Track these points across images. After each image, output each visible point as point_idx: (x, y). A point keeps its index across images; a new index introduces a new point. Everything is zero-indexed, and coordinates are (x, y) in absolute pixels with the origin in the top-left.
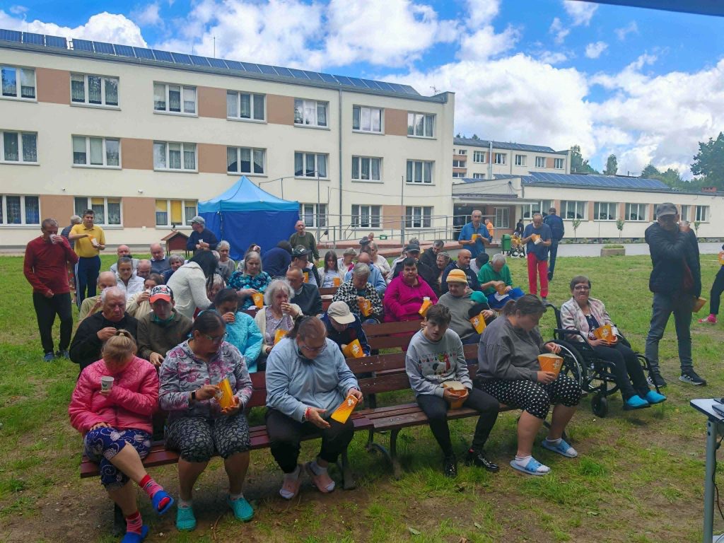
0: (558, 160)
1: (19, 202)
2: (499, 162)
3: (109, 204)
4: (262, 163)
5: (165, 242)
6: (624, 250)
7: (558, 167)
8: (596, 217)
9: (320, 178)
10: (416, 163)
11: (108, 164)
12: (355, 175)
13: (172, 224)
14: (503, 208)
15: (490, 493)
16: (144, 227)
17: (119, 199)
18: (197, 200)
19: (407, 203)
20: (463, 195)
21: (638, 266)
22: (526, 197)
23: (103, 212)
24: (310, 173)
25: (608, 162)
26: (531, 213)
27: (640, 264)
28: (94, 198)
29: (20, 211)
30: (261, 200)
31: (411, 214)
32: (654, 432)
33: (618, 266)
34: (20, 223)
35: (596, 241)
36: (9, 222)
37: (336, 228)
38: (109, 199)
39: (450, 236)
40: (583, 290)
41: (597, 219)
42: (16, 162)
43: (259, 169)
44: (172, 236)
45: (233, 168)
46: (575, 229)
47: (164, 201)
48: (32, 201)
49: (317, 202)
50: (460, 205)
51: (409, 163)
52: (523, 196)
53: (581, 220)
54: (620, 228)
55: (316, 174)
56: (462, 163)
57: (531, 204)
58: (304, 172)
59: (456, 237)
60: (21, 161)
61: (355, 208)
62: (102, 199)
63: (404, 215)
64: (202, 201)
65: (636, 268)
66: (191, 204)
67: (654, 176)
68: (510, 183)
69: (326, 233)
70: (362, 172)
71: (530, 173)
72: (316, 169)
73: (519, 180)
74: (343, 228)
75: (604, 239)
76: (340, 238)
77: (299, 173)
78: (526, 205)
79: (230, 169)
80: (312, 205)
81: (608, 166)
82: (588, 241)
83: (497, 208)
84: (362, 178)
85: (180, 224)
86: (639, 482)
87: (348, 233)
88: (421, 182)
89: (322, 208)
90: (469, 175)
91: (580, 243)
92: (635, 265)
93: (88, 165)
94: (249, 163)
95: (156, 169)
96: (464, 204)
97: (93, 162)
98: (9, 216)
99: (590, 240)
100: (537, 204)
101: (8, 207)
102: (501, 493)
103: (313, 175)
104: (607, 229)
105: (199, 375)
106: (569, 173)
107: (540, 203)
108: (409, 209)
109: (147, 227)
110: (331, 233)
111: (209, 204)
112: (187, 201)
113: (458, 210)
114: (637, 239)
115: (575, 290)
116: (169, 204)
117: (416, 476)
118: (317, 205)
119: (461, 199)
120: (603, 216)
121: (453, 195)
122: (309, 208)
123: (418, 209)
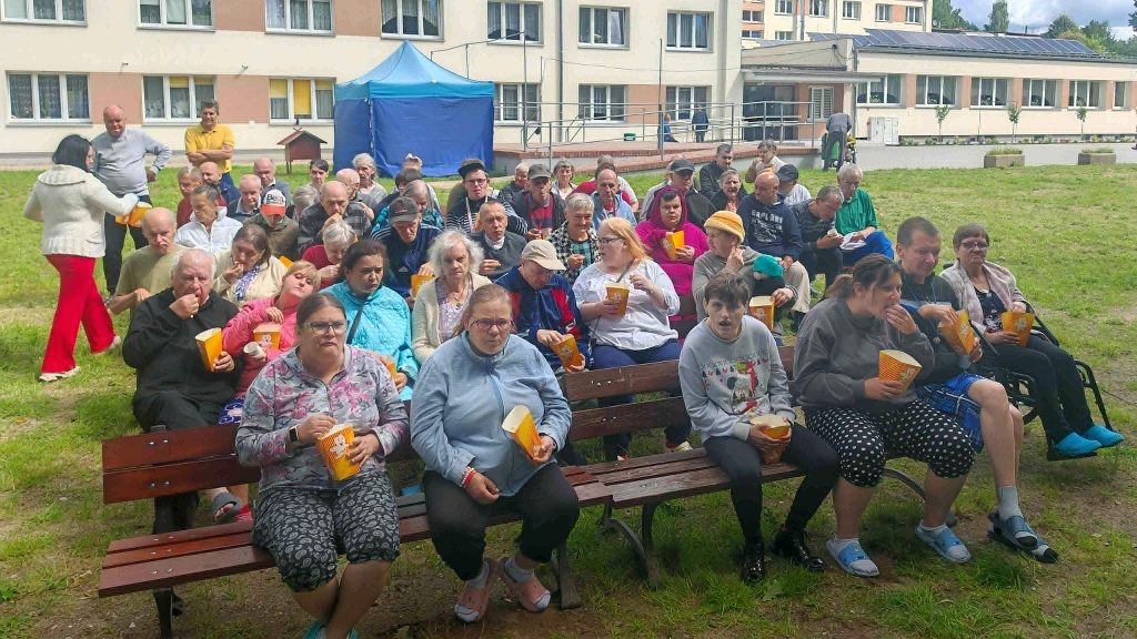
0: (911, 9)
1: (58, 84)
2: (816, 13)
3: (196, 87)
4: (436, 19)
5: (283, 147)
6: (1023, 158)
7: (911, 20)
8: (974, 102)
9: (528, 42)
10: (683, 16)
11: (195, 23)
12: (584, 36)
13: (297, 117)
14: (823, 88)
15: (819, 620)
16: (252, 123)
17: (213, 78)
18: (334, 79)
19: (669, 80)
20: (759, 66)
21: (1049, 184)
22: (860, 69)
23: (188, 98)
24: (513, 34)
25: (994, 12)
26: (869, 96)
27: (1051, 181)
28: (173, 78)
29: (59, 99)
30: (434, 81)
31: (675, 101)
32: (1103, 501)
33: (1012, 186)
34: (59, 116)
35: (973, 140)
36: (42, 116)
37: (553, 125)
38: (197, 78)
39: (738, 134)
40: (977, 249)
41: (977, 104)
42: (53, 22)
43: (432, 29)
44: (294, 138)
45: (390, 27)
46: (940, 120)
47: (283, 81)
48: (79, 82)
49: (523, 81)
50: (754, 84)
51: (672, 16)
52: (855, 68)
53: (949, 106)
54: (1014, 119)
55: (522, 36)
56: (758, 16)
57: (869, 81)
58: (504, 34)
59: (749, 135)
60: (60, 19)
61: (584, 90)
62: (186, 78)
63: (663, 102)
64: (342, 81)
65: (1044, 188)
66: (326, 85)
67: (1069, 33)
68: (835, 47)
69: (538, 131)
70: (596, 32)
71: (867, 30)
72: (522, 29)
73: (850, 42)
74: (565, 124)
75: (986, 137)
76: (560, 140)
77: (495, 35)
78: (860, 83)
79: (385, 29)
80: (516, 85)
81: (994, 16)
82: (961, 140)
83: (814, 88)
84: (596, 41)
85: (309, 117)
86: (1086, 603)
87: (572, 131)
88: (690, 46)
89: (532, 90)
90: (769, 35)
91: (947, 144)
92: (1042, 183)
93: (164, 24)
94: (416, 18)
95: (268, 30)
96: (761, 82)
97: (171, 20)
98: (43, 106)
99: (964, 139)
100: (879, 80)
101: (42, 92)
102: (838, 620)
103: (518, 38)
104: (994, 121)
105: (312, 406)
106: (929, 29)
107: (883, 80)
108: (671, 90)
109: (257, 122)
110: (545, 131)
111: (351, 86)
112: (318, 81)
113: (750, 92)
114: (1042, 136)
115: (962, 248)
116: (290, 86)
117: (687, 583)
118: (523, 86)
119: (756, 74)
120: (986, 99)
121: (742, 67)
122: (511, 90)
123: (685, 91)
